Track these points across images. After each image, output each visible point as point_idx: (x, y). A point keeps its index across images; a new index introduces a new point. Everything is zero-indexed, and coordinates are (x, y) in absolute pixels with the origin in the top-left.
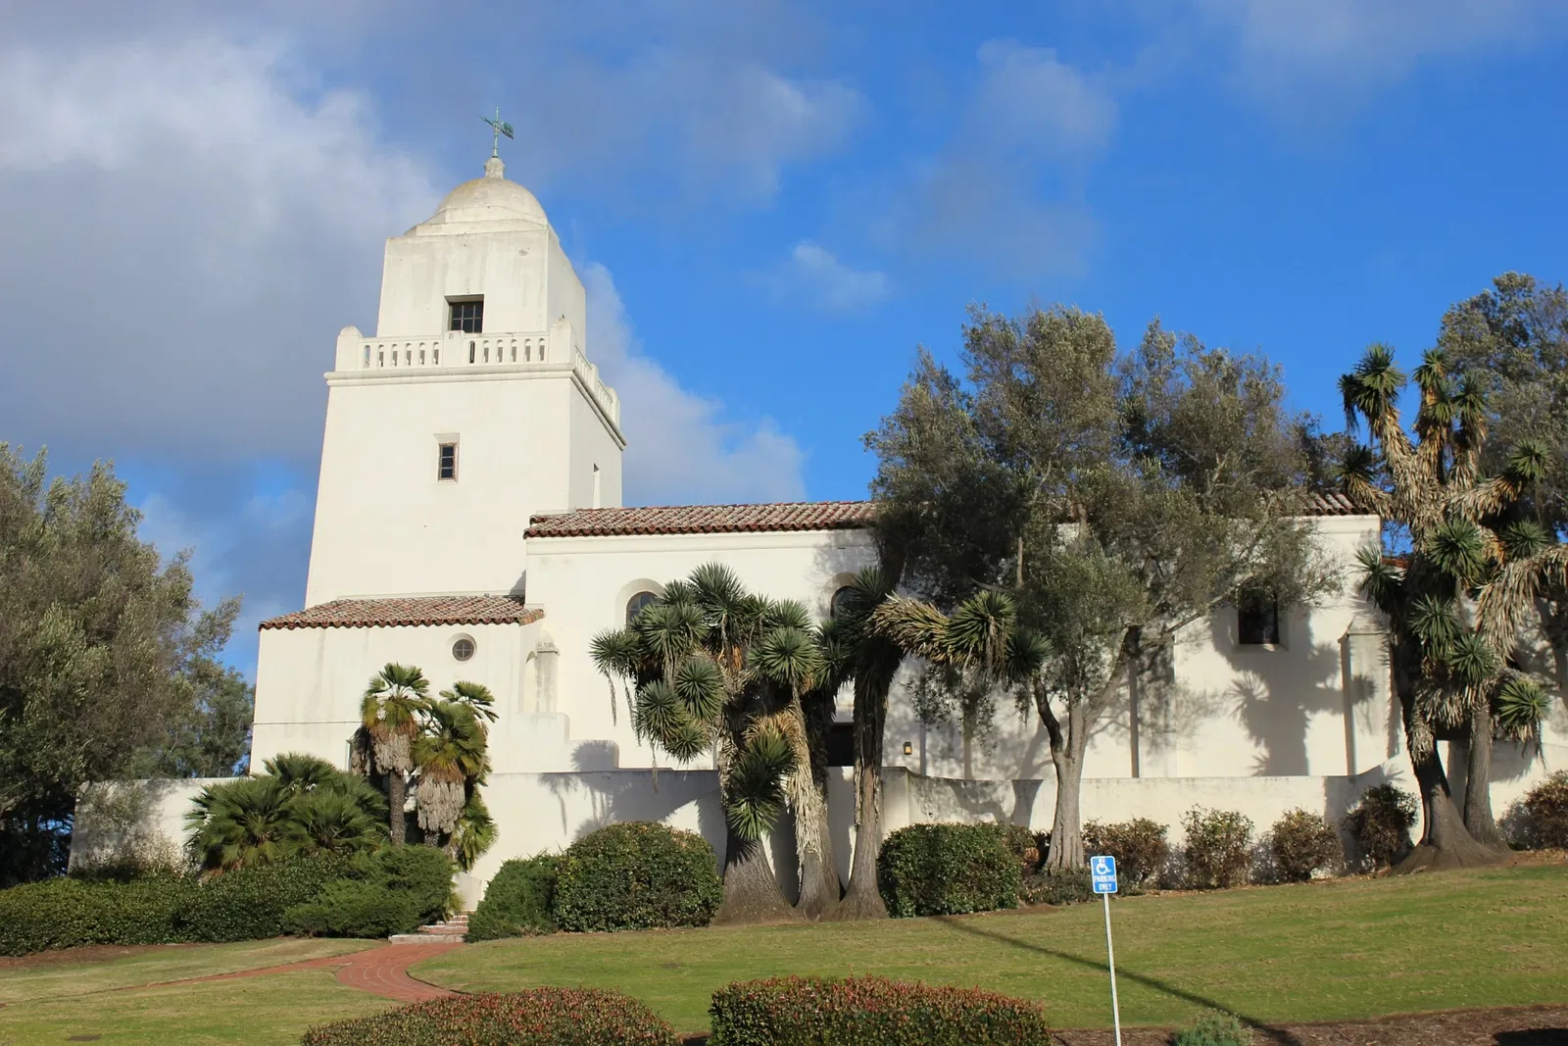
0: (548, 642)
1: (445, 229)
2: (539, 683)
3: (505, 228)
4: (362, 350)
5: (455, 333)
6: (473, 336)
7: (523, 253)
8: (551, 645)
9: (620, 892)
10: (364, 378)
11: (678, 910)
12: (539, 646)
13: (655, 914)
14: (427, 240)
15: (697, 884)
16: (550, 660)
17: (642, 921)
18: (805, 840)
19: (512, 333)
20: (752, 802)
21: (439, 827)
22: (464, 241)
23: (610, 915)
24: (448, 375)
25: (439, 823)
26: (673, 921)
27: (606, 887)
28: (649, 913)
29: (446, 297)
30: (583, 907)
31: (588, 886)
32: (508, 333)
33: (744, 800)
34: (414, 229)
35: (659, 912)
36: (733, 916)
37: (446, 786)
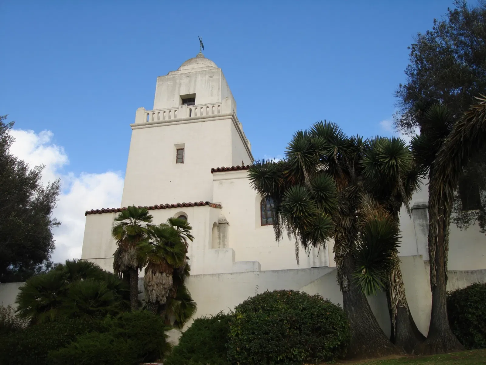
0: (224, 219)
1: (180, 72)
2: (219, 238)
3: (204, 69)
4: (146, 114)
5: (184, 106)
6: (191, 107)
7: (211, 77)
8: (225, 220)
9: (278, 337)
10: (146, 125)
11: (323, 349)
12: (219, 220)
13: (305, 354)
14: (174, 76)
15: (336, 329)
16: (224, 227)
17: (295, 359)
18: (397, 299)
19: (207, 104)
20: (369, 268)
21: (157, 300)
22: (188, 75)
23: (271, 355)
24: (180, 121)
25: (157, 298)
26: (320, 358)
27: (267, 333)
28: (301, 352)
29: (180, 95)
30: (250, 349)
31: (253, 333)
32: (205, 104)
33: (363, 267)
34: (168, 73)
35: (308, 351)
36: (355, 353)
37: (160, 274)
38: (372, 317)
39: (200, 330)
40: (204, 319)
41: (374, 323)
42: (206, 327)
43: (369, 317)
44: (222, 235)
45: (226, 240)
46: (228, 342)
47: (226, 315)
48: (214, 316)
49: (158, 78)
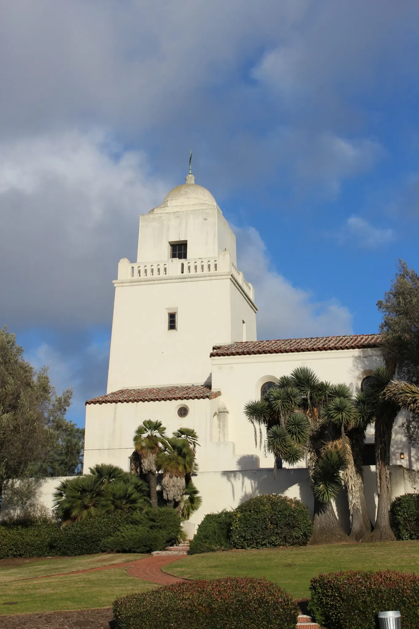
0: (223, 407)
1: (168, 210)
2: (219, 427)
3: (196, 208)
4: (130, 269)
5: (174, 259)
6: (183, 261)
7: (205, 219)
8: (225, 408)
9: (262, 529)
10: (131, 282)
11: (291, 537)
12: (219, 409)
13: (280, 540)
14: (159, 215)
15: (300, 525)
16: (224, 416)
17: (273, 544)
18: (353, 502)
19: (201, 258)
20: (325, 484)
21: (174, 498)
22: (177, 215)
23: (258, 541)
24: (171, 279)
25: (174, 496)
26: (289, 543)
27: (255, 527)
28: (277, 539)
29: (169, 242)
30: (245, 537)
31: (247, 527)
32: (199, 258)
33: (321, 483)
34: (153, 210)
35: (282, 538)
36: (318, 540)
37: (176, 478)
38: (333, 515)
39: (210, 523)
40: (212, 515)
41: (334, 519)
42: (214, 521)
43: (330, 515)
44: (221, 424)
45: (226, 429)
46: (230, 532)
47: (229, 511)
48: (220, 512)
49: (141, 218)
